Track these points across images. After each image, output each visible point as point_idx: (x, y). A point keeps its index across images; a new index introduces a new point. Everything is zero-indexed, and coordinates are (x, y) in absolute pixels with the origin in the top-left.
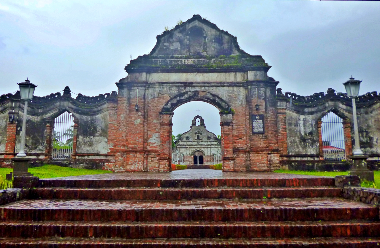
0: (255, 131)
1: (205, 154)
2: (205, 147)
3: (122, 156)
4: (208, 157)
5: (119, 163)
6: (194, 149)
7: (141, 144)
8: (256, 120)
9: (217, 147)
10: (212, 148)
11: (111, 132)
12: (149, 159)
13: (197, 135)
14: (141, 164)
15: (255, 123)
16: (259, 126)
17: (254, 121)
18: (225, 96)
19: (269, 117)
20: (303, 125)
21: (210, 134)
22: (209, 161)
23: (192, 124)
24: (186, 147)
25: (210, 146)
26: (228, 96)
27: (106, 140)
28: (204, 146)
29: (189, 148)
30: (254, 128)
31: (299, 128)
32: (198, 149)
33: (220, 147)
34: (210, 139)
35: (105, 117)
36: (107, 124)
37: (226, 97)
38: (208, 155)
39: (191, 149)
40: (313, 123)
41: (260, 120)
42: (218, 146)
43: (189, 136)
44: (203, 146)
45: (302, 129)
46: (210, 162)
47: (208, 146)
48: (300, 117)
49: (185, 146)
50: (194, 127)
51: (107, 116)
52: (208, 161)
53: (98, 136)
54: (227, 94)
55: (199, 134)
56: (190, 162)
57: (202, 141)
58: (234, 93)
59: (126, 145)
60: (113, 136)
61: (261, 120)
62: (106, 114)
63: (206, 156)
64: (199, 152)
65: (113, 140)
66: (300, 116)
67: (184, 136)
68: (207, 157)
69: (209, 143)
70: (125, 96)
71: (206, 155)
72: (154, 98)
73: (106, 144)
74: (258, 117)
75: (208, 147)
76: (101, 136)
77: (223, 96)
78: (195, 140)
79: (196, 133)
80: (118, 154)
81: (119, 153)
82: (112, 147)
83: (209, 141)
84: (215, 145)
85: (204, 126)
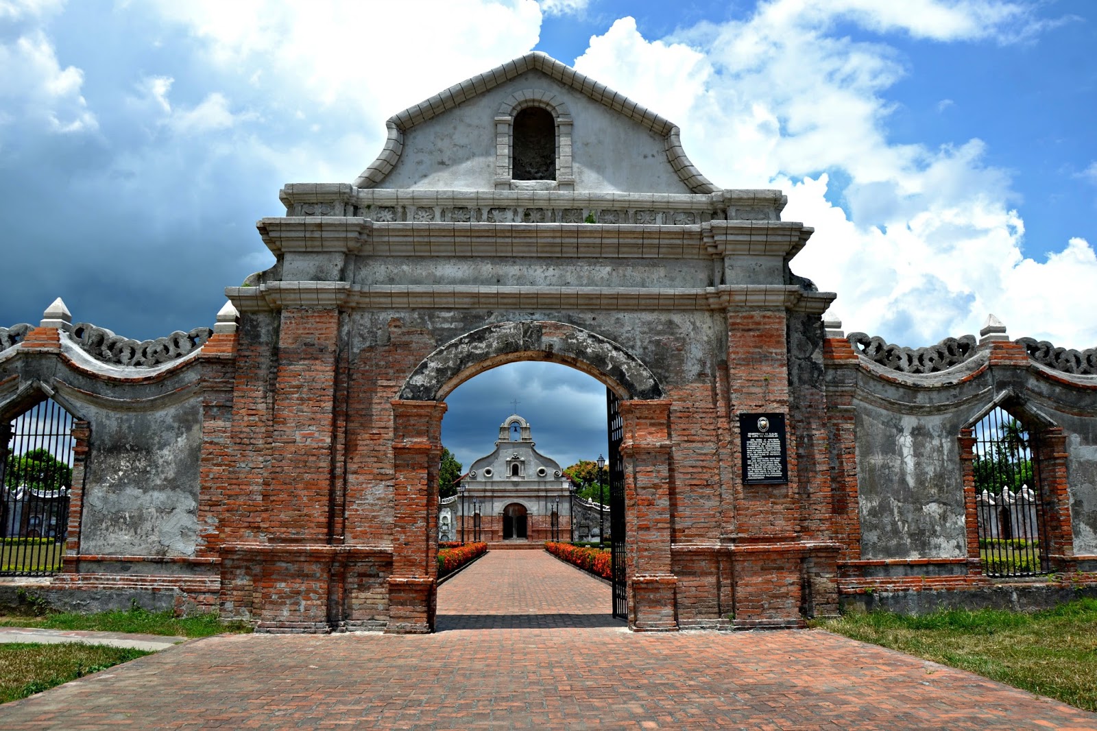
0: (755, 473)
3: (247, 568)
5: (235, 593)
7: (319, 525)
8: (755, 435)
11: (211, 476)
12: (350, 580)
14: (319, 602)
15: (752, 445)
16: (769, 456)
17: (749, 439)
18: (639, 343)
19: (799, 421)
20: (912, 453)
26: (650, 342)
27: (193, 504)
30: (749, 462)
31: (899, 462)
35: (190, 418)
36: (195, 445)
37: (645, 348)
40: (944, 445)
41: (771, 435)
45: (910, 463)
48: (902, 423)
51: (198, 414)
53: (161, 488)
54: (647, 336)
58: (672, 334)
59: (262, 525)
60: (218, 488)
61: (776, 435)
62: (193, 407)
65: (216, 504)
66: (900, 419)
70: (264, 339)
72: (371, 348)
73: (188, 521)
74: (763, 422)
76: (174, 488)
77: (631, 343)
80: (233, 560)
81: (235, 557)
82: (212, 531)
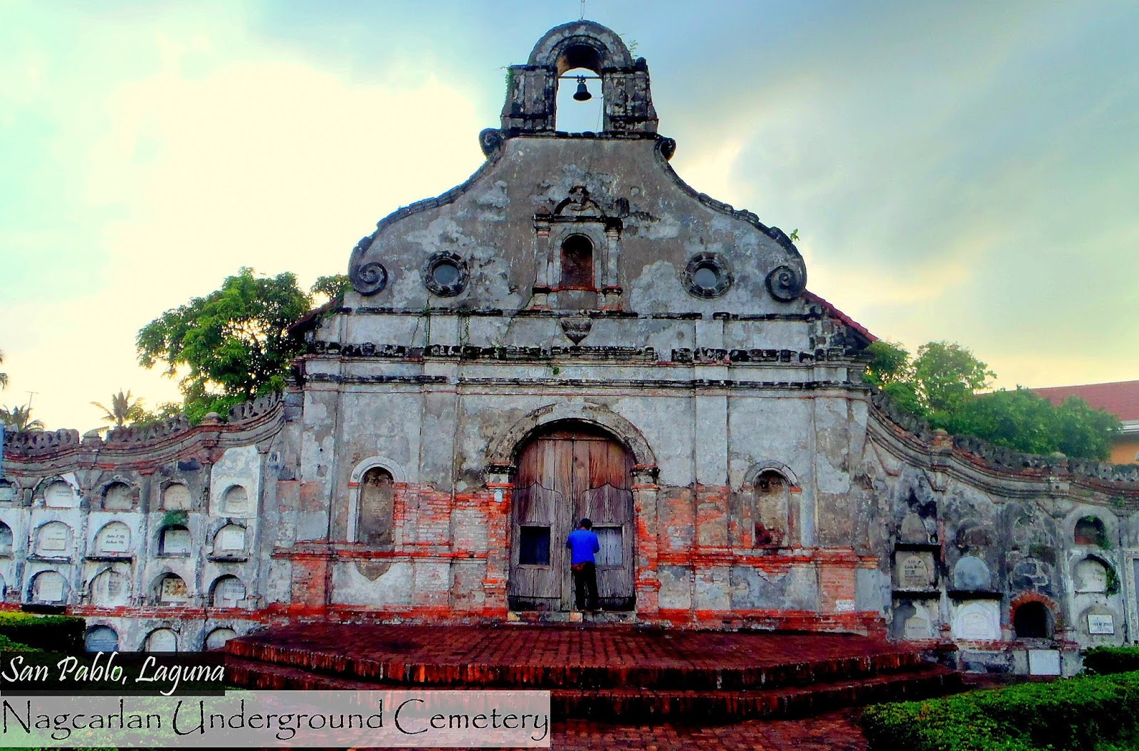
1: (655, 473)
2: (663, 384)
4: (695, 501)
6: (524, 402)
9: (810, 386)
10: (750, 402)
13: (562, 231)
21: (720, 223)
22: (710, 560)
23: (504, 116)
24: (421, 380)
25: (718, 373)
28: (642, 374)
29: (462, 383)
32: (572, 407)
33: (848, 386)
34: (723, 290)
38: (695, 487)
39: (474, 400)
42: (820, 375)
43: (465, 247)
44: (629, 373)
46: (721, 572)
47: (701, 373)
49: (408, 370)
50: (533, 142)
52: (693, 560)
55: (595, 230)
56: (465, 565)
57: (621, 314)
63: (672, 491)
64: (582, 448)
67: (406, 247)
68: (683, 507)
69: (709, 335)
71: (675, 474)
75: (694, 385)
78: (541, 300)
79: (552, 216)
83: (706, 307)
84: (787, 355)
85: (651, 135)
